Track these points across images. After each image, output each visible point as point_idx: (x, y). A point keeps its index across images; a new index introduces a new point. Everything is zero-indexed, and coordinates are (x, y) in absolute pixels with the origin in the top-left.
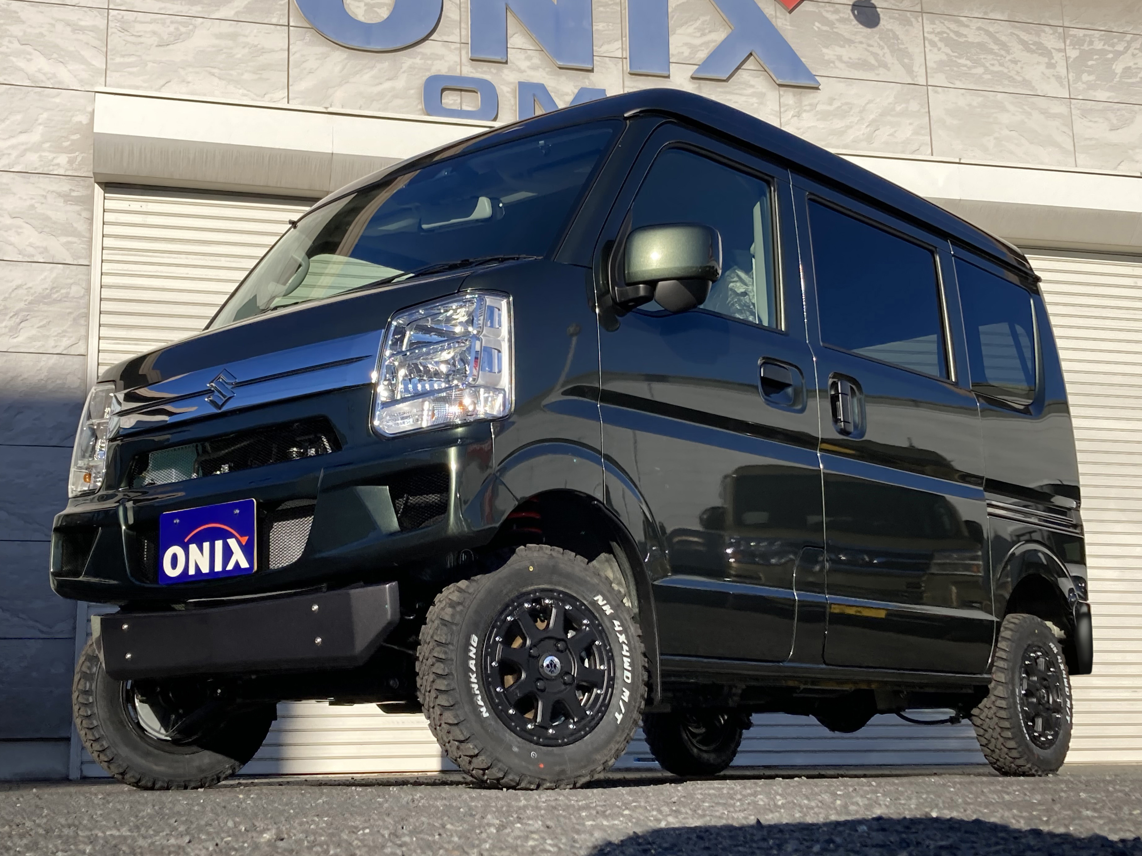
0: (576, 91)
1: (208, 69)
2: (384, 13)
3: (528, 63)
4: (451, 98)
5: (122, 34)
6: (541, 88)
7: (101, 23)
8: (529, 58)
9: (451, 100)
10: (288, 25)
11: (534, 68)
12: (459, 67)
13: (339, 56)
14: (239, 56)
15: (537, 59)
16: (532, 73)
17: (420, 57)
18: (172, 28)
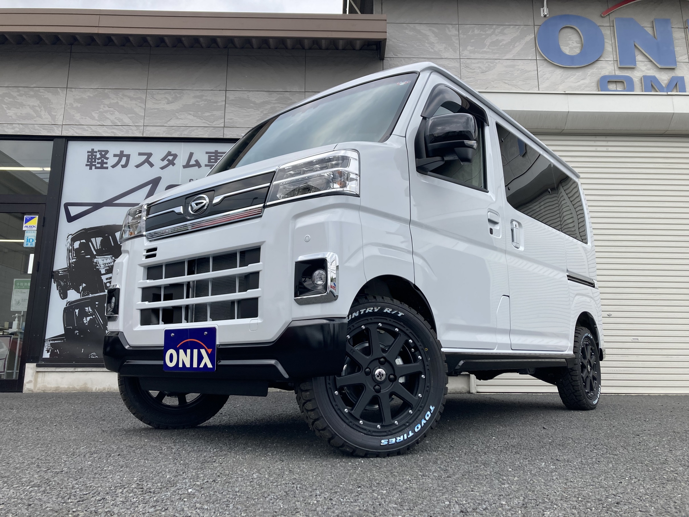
0: (669, 78)
1: (504, 81)
2: (577, 51)
3: (645, 68)
4: (611, 85)
5: (465, 69)
6: (654, 78)
7: (457, 65)
8: (646, 65)
9: (612, 86)
10: (536, 60)
11: (648, 70)
12: (614, 71)
13: (559, 72)
14: (516, 74)
15: (649, 65)
16: (648, 72)
17: (596, 68)
18: (487, 65)
